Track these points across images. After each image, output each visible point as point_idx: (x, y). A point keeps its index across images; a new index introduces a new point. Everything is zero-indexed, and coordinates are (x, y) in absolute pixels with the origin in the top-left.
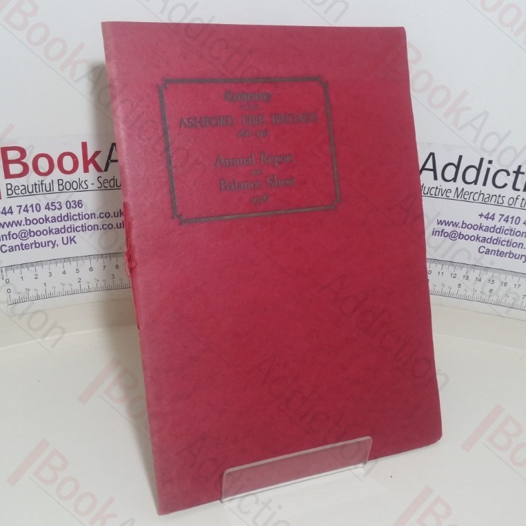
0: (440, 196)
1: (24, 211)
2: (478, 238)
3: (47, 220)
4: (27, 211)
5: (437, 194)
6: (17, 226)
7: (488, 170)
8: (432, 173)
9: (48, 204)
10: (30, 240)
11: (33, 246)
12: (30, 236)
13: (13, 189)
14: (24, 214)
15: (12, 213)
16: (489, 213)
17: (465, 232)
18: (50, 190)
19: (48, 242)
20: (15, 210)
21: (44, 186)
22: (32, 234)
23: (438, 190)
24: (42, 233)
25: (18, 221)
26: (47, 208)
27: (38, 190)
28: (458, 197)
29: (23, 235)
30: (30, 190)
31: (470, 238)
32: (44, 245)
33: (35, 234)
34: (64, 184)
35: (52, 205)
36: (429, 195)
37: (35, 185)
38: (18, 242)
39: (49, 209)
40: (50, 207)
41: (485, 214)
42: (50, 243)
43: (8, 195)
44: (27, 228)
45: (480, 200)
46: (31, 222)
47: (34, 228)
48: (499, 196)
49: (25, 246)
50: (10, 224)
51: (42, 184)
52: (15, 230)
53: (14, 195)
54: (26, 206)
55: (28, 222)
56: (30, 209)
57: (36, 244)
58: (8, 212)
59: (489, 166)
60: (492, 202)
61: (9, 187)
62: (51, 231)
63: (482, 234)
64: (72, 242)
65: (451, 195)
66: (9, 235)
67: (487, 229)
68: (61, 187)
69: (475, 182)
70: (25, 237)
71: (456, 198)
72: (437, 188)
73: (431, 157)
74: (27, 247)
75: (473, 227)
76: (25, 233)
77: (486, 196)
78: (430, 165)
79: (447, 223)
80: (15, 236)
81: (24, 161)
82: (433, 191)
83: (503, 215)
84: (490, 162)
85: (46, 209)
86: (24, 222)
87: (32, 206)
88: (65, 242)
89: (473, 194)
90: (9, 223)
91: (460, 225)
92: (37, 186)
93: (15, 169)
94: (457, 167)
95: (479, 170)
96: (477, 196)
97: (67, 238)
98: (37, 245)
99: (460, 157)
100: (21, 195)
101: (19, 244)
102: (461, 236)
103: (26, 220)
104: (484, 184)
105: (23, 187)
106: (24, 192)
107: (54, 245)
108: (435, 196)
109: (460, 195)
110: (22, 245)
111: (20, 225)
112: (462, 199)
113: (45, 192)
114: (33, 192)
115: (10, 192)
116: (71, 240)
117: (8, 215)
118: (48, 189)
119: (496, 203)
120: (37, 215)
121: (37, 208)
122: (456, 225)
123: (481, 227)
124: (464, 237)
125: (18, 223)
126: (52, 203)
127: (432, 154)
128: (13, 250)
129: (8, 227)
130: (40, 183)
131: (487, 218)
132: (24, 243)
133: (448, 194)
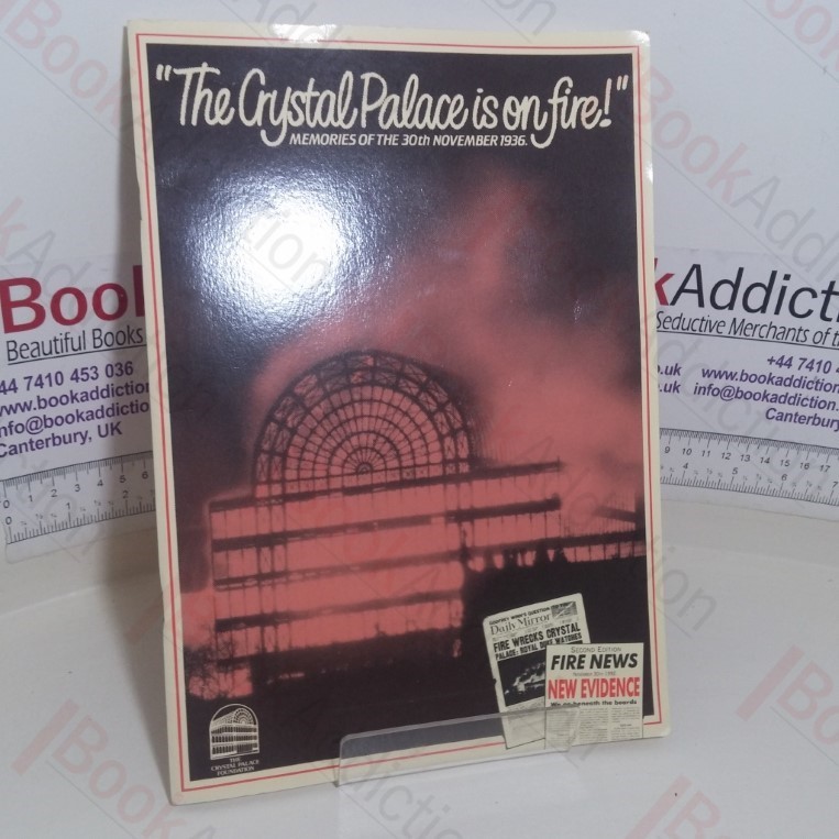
0: (707, 332)
1: (36, 385)
2: (765, 396)
3: (74, 398)
4: (41, 385)
5: (703, 329)
6: (23, 410)
7: (784, 289)
8: (696, 295)
9: (76, 371)
10: (46, 434)
11: (50, 442)
12: (46, 426)
13: (18, 349)
14: (36, 391)
15: (15, 389)
16: (783, 357)
17: (746, 386)
18: (80, 348)
19: (75, 435)
20: (21, 384)
21: (69, 341)
22: (49, 423)
23: (704, 323)
24: (65, 420)
25: (25, 404)
26: (75, 377)
27: (59, 350)
28: (735, 333)
29: (34, 426)
30: (47, 351)
31: (753, 396)
32: (67, 440)
33: (54, 422)
34: (102, 338)
35: (82, 374)
36: (690, 331)
37: (55, 340)
38: (25, 437)
39: (77, 379)
40: (79, 375)
41: (776, 358)
42: (78, 437)
43: (10, 360)
44: (40, 413)
45: (770, 337)
46: (48, 403)
47: (51, 412)
48: (800, 330)
49: (37, 445)
50: (11, 409)
51: (66, 339)
52: (20, 417)
53: (20, 359)
54: (40, 377)
55: (43, 404)
56: (46, 381)
57: (54, 438)
58: (10, 389)
59: (786, 283)
60: (789, 340)
61: (12, 346)
62: (79, 416)
63: (772, 389)
64: (115, 432)
65: (725, 330)
66: (10, 426)
67: (781, 382)
68: (98, 342)
69: (763, 309)
70: (37, 428)
71: (732, 335)
72: (703, 320)
73: (695, 272)
74: (39, 445)
75: (757, 379)
76: (36, 422)
77: (779, 330)
78: (692, 285)
79: (719, 375)
80: (20, 428)
81: (36, 301)
82: (696, 325)
83: (805, 360)
84: (787, 277)
85: (72, 379)
86: (35, 404)
87: (49, 376)
88: (103, 433)
89: (758, 328)
90: (11, 406)
91: (738, 376)
92: (58, 343)
93: (22, 315)
94: (736, 287)
95: (769, 290)
96: (765, 330)
97: (107, 425)
98: (57, 441)
99: (741, 271)
100: (31, 358)
101: (27, 441)
102: (739, 394)
103: (39, 401)
104: (777, 312)
105: (35, 346)
106: (35, 353)
107: (84, 439)
108: (700, 332)
109: (739, 329)
110: (31, 442)
111: (29, 409)
112: (743, 336)
113: (71, 351)
114: (51, 352)
115: (13, 355)
116: (113, 430)
117: (10, 393)
118: (76, 347)
119: (795, 341)
120: (57, 391)
121: (58, 378)
122: (731, 376)
123: (770, 379)
124: (744, 395)
125: (26, 407)
126: (83, 369)
127: (697, 267)
128: (16, 453)
129: (9, 413)
130: (63, 337)
131: (781, 365)
132: (35, 438)
133: (720, 329)
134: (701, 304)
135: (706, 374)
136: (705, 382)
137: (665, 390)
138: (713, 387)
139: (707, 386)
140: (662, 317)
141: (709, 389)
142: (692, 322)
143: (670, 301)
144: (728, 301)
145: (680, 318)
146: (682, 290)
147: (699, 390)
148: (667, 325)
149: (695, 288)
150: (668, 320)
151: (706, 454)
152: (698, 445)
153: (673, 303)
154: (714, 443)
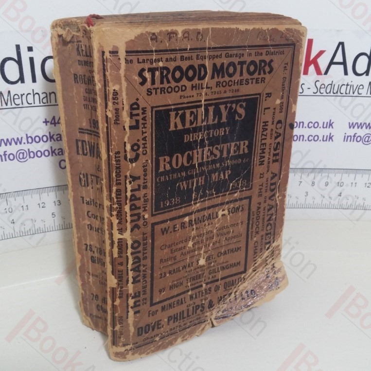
134: (346, 73)
135: (352, 126)
136: (351, 132)
137: (323, 140)
138: (357, 135)
139: (352, 135)
140: (318, 84)
141: (354, 138)
142: (340, 88)
143: (323, 72)
144: (365, 69)
145: (331, 85)
146: (332, 63)
147: (346, 138)
148: (323, 90)
149: (341, 60)
150: (323, 86)
151: (354, 185)
152: (347, 179)
153: (326, 73)
154: (359, 176)
